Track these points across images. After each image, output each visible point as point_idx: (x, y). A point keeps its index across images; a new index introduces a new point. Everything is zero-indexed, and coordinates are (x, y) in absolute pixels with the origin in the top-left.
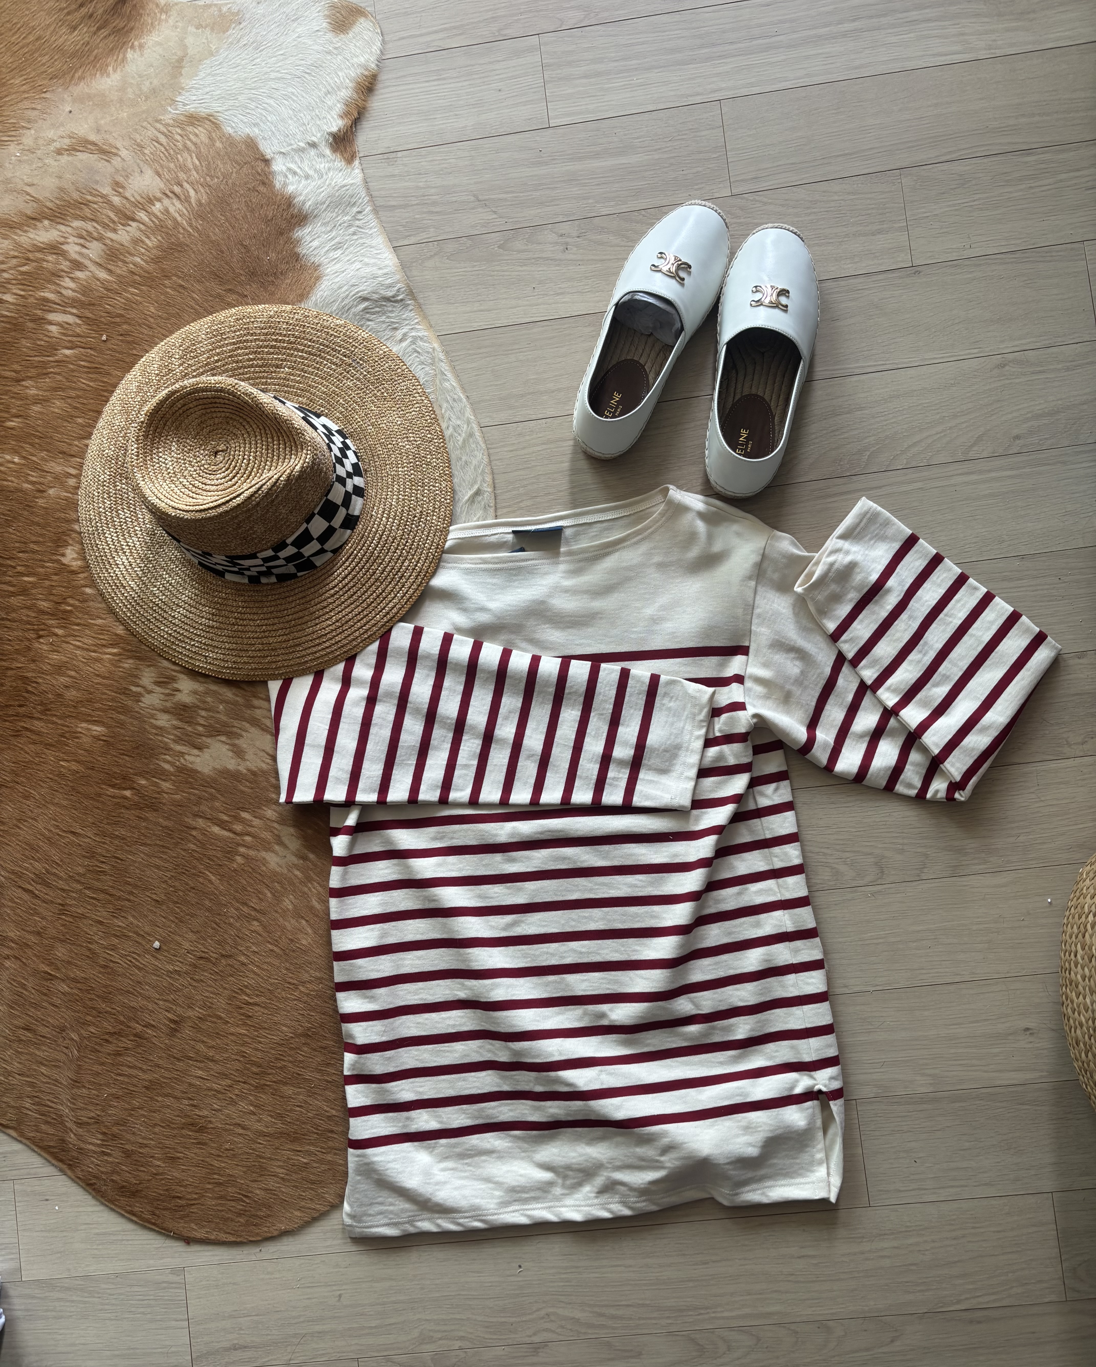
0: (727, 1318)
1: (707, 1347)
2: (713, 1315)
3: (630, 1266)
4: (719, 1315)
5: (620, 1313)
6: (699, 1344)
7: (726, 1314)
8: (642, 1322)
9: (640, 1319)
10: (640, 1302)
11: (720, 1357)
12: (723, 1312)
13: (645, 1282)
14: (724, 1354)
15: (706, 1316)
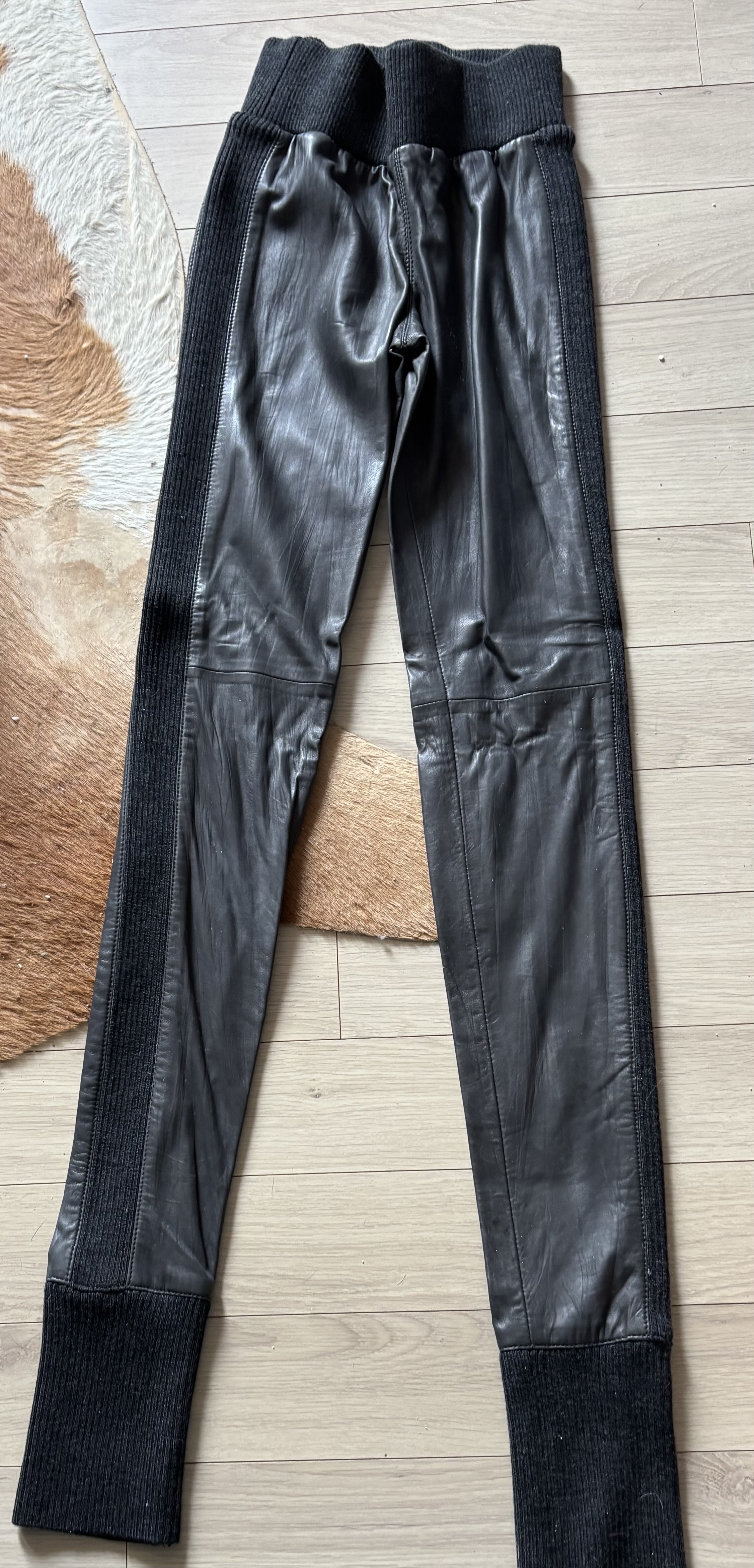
0: (393, 1299)
1: (363, 1335)
2: (373, 1295)
3: (271, 1226)
4: (381, 1295)
5: (253, 1285)
6: (352, 1332)
7: (391, 1294)
8: (281, 1298)
9: (278, 1294)
10: (281, 1272)
11: (378, 1350)
12: (387, 1291)
13: (288, 1247)
14: (385, 1346)
15: (365, 1296)
